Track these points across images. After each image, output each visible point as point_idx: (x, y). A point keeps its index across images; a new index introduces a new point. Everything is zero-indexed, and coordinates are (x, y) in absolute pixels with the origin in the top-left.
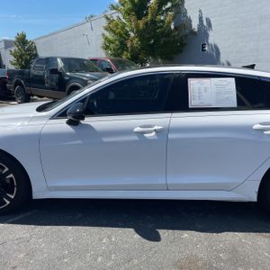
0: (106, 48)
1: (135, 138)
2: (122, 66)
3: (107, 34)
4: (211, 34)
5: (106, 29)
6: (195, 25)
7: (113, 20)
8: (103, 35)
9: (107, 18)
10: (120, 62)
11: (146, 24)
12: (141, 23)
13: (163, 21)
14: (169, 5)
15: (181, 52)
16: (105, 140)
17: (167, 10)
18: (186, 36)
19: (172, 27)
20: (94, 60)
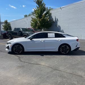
0: (32, 25)
1: (40, 42)
2: (36, 30)
3: (32, 22)
4: (58, 22)
5: (32, 21)
6: (54, 20)
7: (33, 18)
8: (31, 22)
9: (32, 18)
10: (35, 29)
11: (42, 20)
12: (41, 20)
13: (46, 19)
14: (48, 15)
15: (51, 26)
16: (36, 42)
17: (47, 16)
18: (52, 23)
19: (49, 20)
20: (29, 29)
